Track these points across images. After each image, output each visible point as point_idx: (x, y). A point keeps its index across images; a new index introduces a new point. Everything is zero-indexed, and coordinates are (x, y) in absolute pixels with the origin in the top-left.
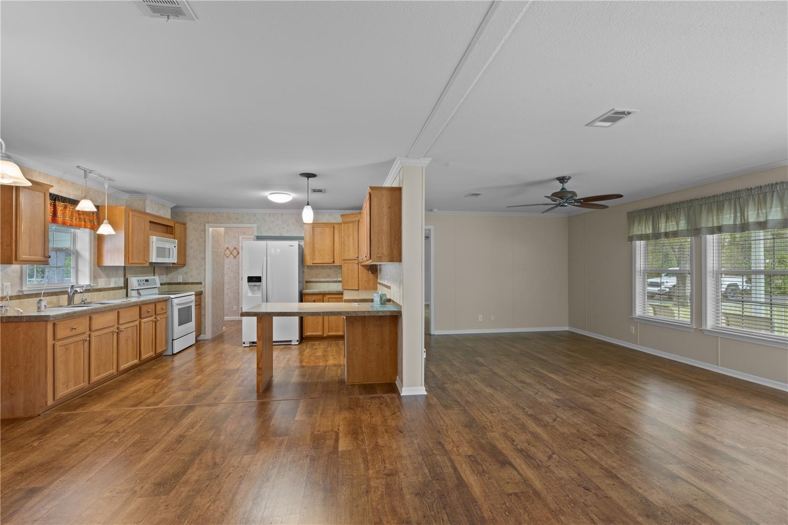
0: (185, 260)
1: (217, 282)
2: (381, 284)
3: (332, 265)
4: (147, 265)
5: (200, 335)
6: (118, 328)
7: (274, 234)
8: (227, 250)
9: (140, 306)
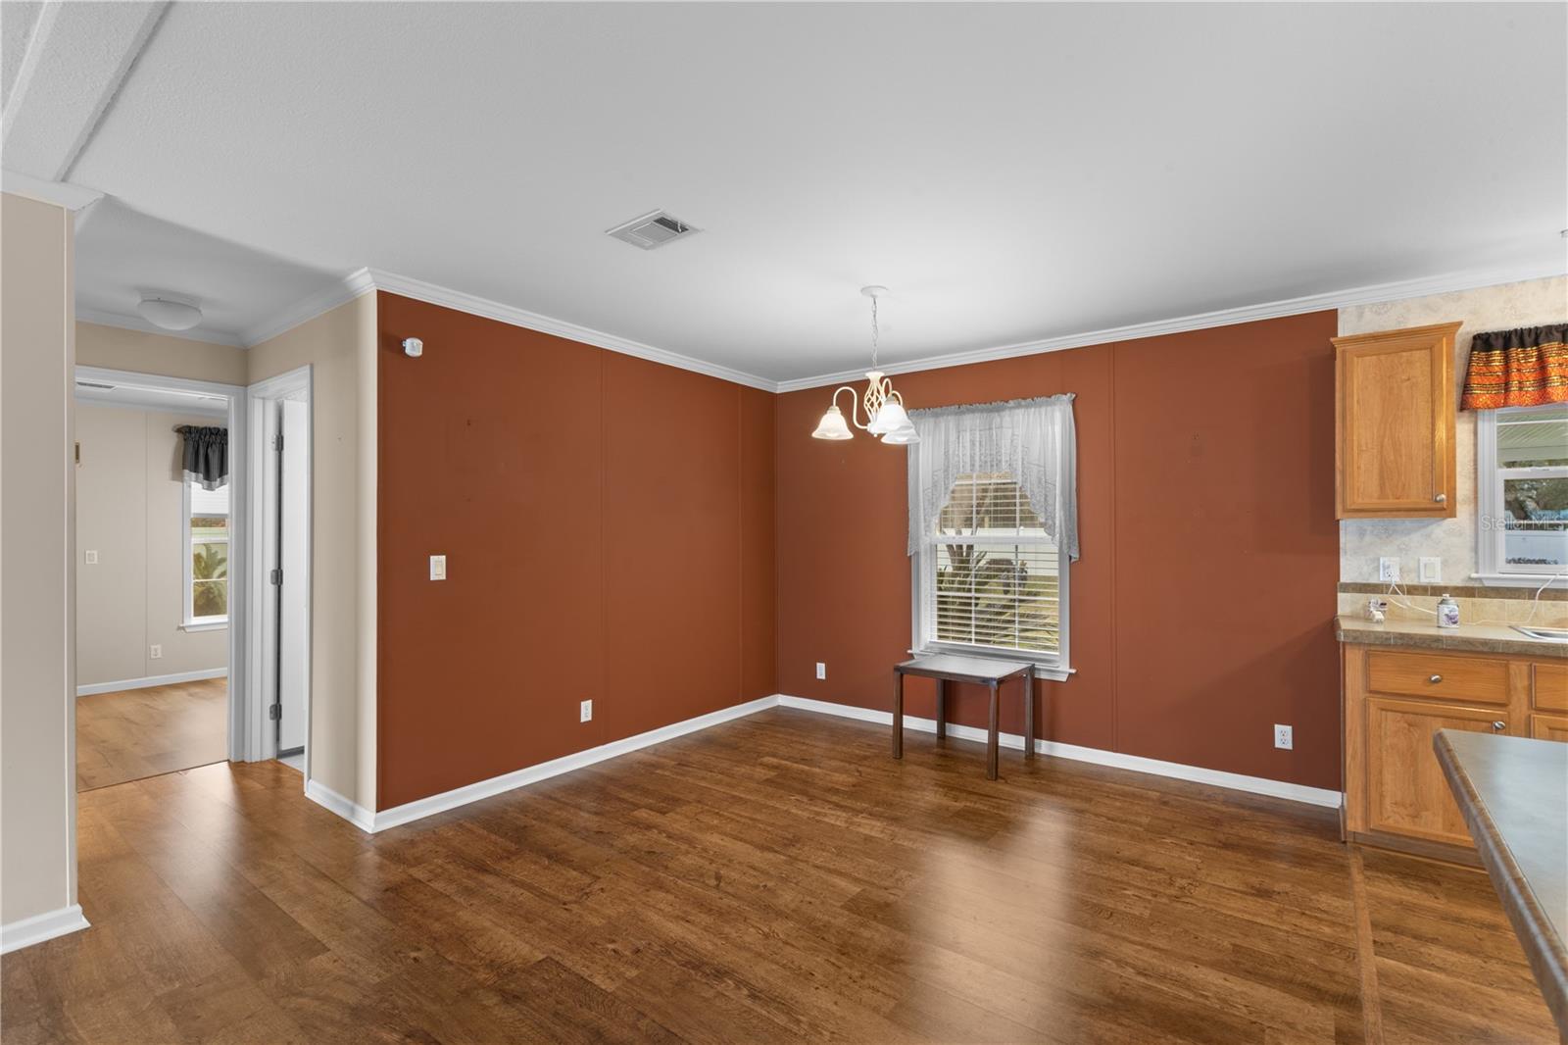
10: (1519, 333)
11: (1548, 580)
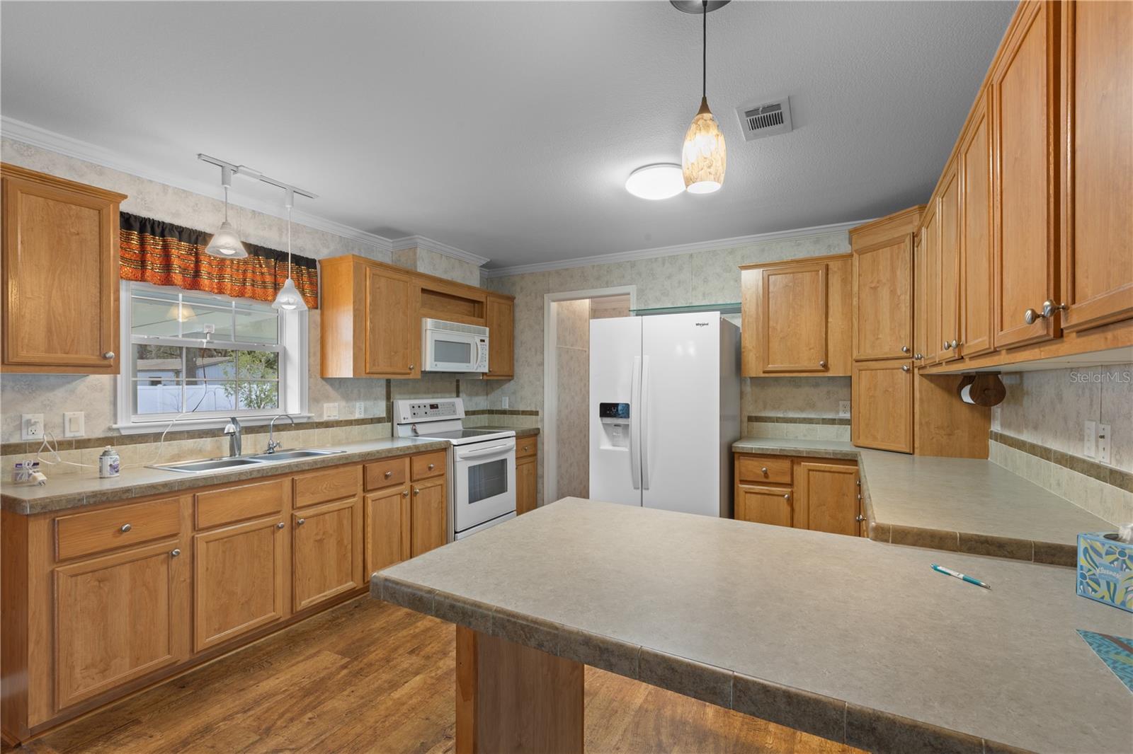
0: (513, 371)
3: (821, 375)
4: (419, 376)
6: (292, 517)
9: (364, 464)
10: (152, 222)
11: (168, 425)
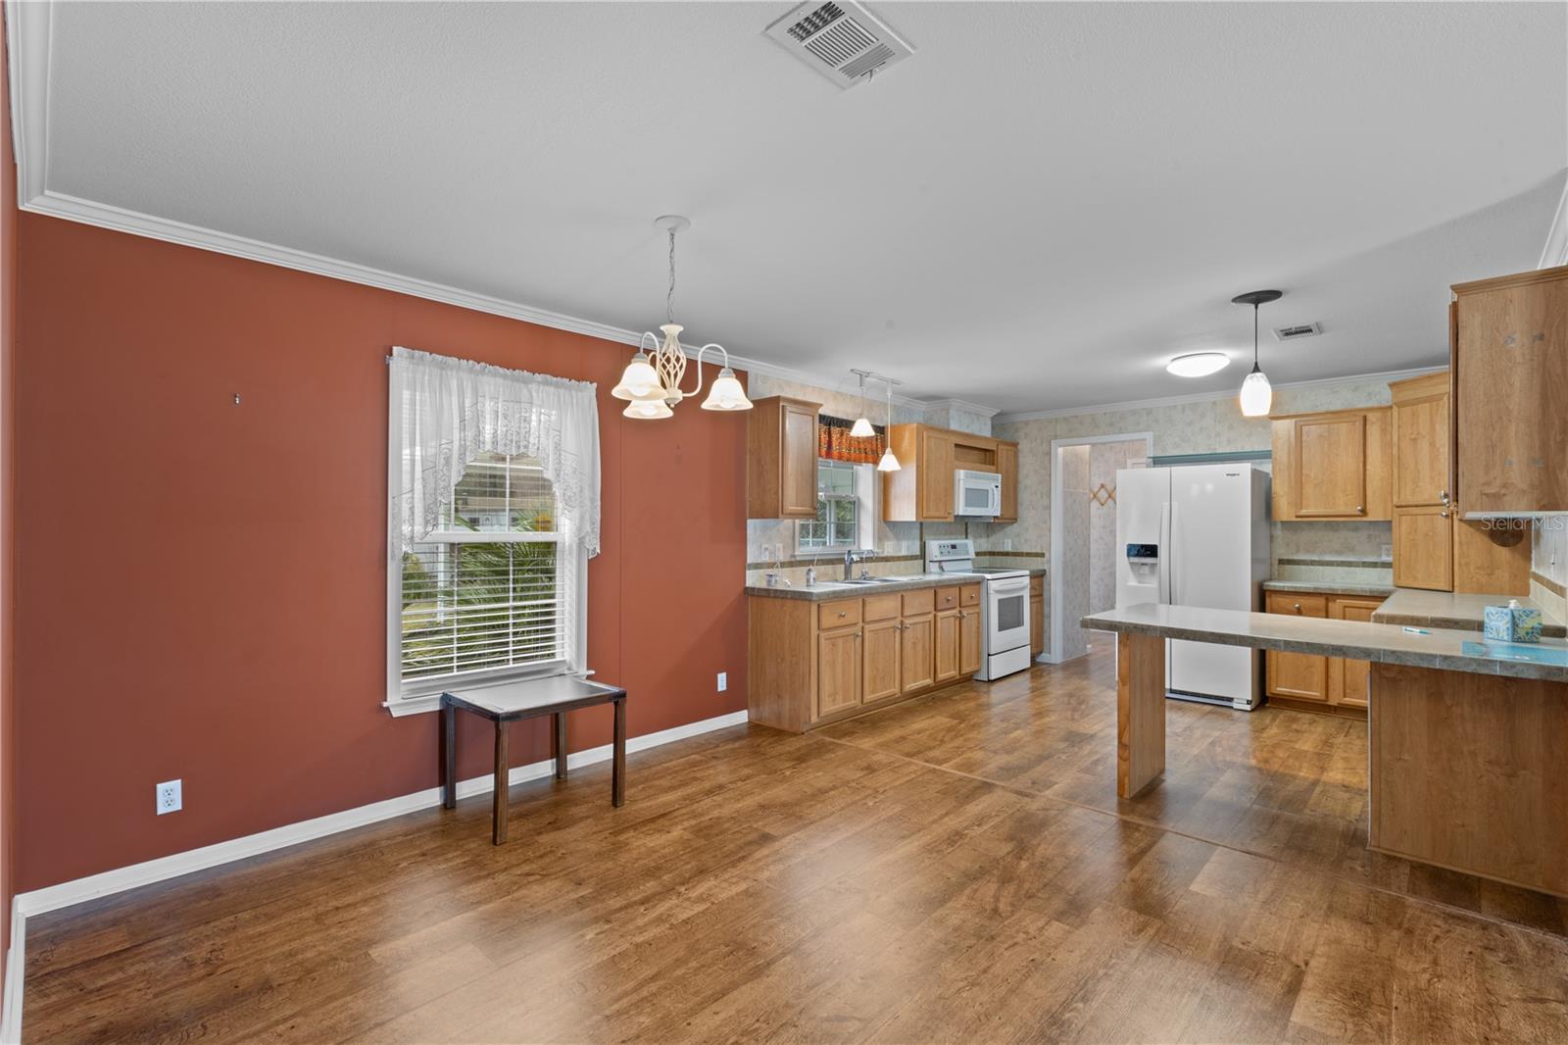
0: (1016, 511)
1: (1074, 555)
2: (1539, 579)
3: (1359, 519)
4: (951, 519)
5: (1041, 652)
6: (902, 622)
7: (1194, 449)
8: (1103, 490)
9: (936, 588)
